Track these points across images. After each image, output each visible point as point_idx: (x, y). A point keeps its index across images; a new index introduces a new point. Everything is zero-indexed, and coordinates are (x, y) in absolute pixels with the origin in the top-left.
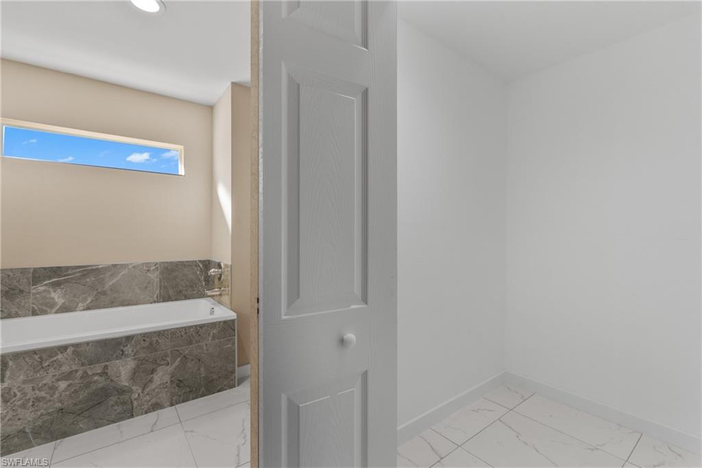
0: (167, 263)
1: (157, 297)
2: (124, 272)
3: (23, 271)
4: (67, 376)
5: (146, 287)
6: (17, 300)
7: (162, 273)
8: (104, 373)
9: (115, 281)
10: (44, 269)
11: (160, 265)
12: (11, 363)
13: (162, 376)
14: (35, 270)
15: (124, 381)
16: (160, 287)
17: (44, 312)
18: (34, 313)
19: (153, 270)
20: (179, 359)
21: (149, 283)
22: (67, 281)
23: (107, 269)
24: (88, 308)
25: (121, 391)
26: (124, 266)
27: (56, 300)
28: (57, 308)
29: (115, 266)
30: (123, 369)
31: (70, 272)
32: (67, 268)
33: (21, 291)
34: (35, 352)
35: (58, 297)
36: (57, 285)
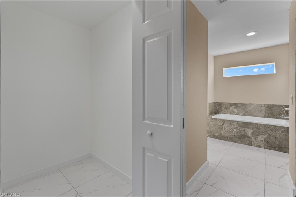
0: (268, 104)
1: (265, 116)
2: (253, 106)
3: (228, 103)
4: (236, 128)
5: (260, 112)
6: (227, 110)
7: (266, 108)
8: (244, 131)
9: (250, 108)
10: (233, 103)
11: (266, 105)
12: (225, 122)
13: (261, 138)
14: (231, 103)
15: (249, 135)
16: (266, 112)
17: (233, 114)
18: (231, 114)
19: (263, 107)
20: (267, 135)
21: (261, 111)
22: (237, 107)
23: (247, 105)
24: (243, 115)
25: (249, 137)
26: (253, 104)
27: (235, 111)
28: (235, 113)
29: (250, 104)
30: (249, 132)
31: (238, 105)
32: (238, 104)
33: (228, 108)
34: (229, 121)
35: (235, 110)
36: (235, 107)
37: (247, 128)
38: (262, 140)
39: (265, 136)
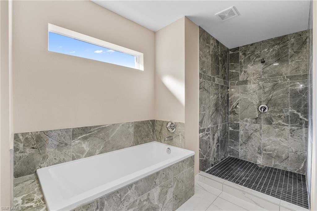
0: (137, 122)
1: (133, 143)
2: (118, 128)
3: (67, 130)
5: (128, 137)
6: (64, 151)
7: (135, 128)
8: (148, 199)
9: (113, 134)
10: (79, 128)
11: (134, 124)
13: (170, 195)
14: (74, 130)
15: (156, 202)
16: (134, 136)
17: (79, 157)
18: (74, 159)
19: (131, 127)
20: (176, 183)
21: (129, 134)
22: (90, 136)
23: (110, 127)
24: (101, 153)
25: (155, 209)
26: (118, 125)
27: (85, 148)
28: (86, 153)
29: (114, 125)
30: (155, 194)
31: (92, 130)
32: (91, 127)
33: (66, 144)
34: (117, 192)
35: (86, 146)
36: (85, 139)
37: (154, 187)
38: (171, 198)
39: (174, 186)
